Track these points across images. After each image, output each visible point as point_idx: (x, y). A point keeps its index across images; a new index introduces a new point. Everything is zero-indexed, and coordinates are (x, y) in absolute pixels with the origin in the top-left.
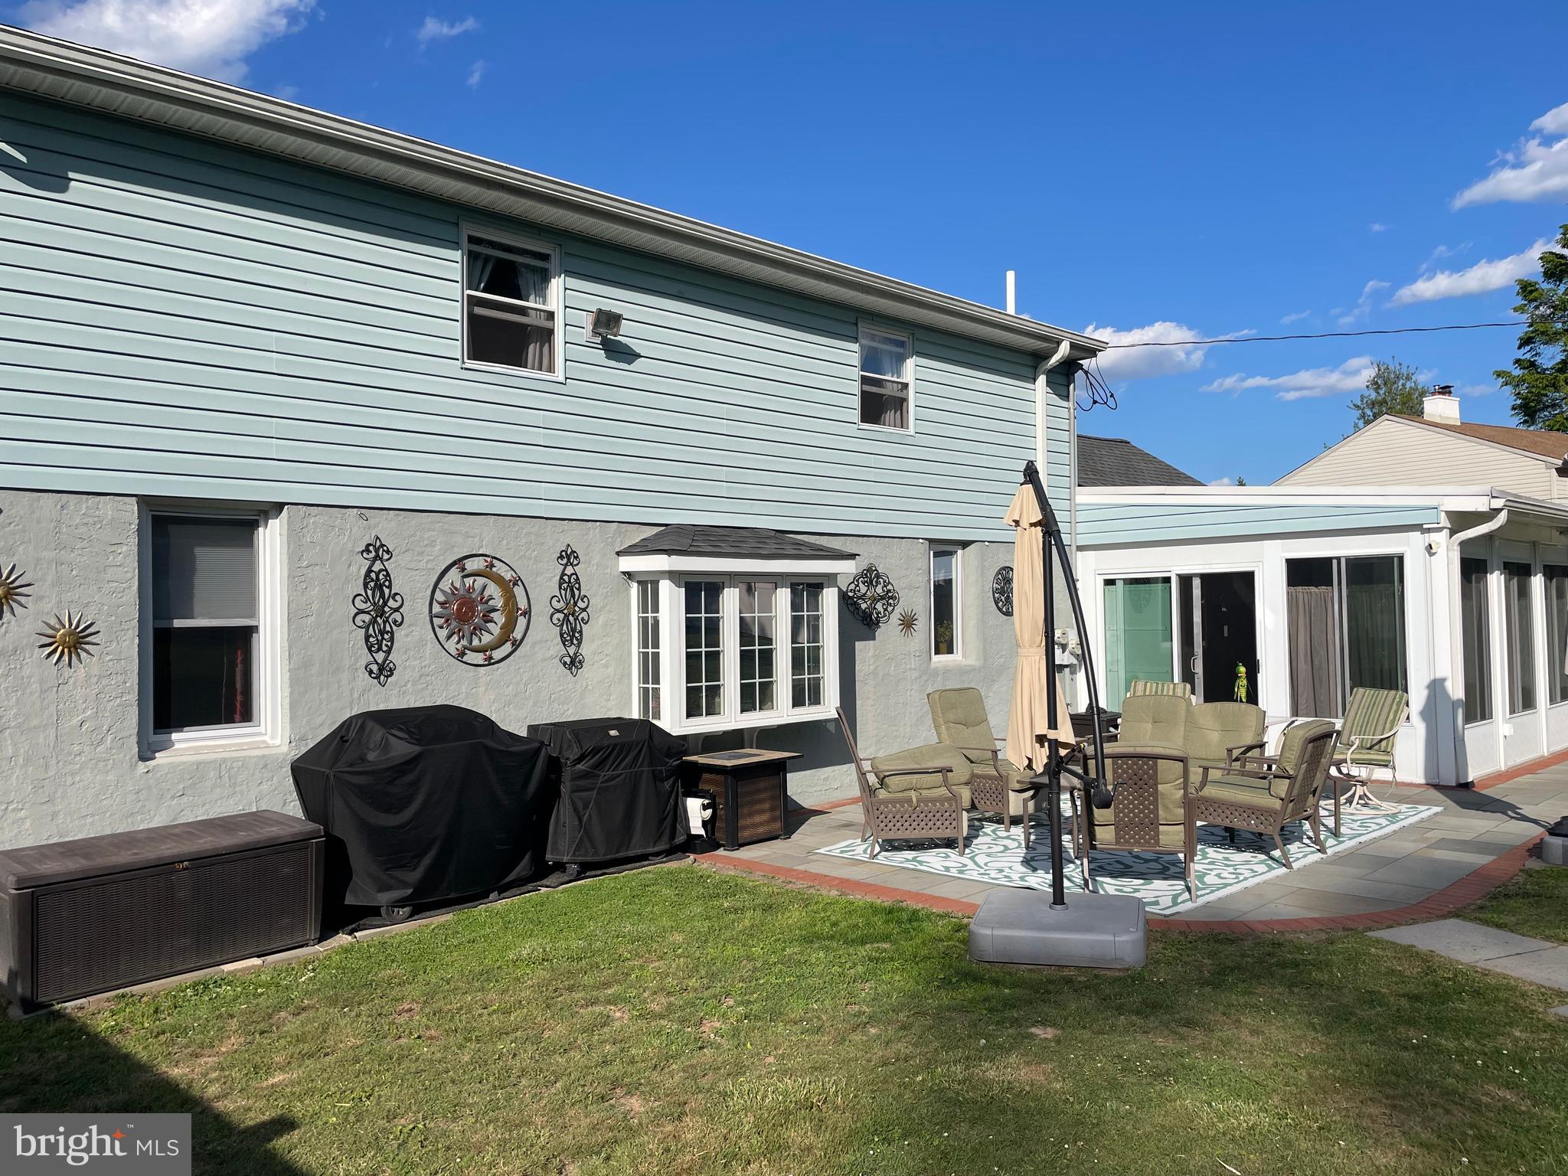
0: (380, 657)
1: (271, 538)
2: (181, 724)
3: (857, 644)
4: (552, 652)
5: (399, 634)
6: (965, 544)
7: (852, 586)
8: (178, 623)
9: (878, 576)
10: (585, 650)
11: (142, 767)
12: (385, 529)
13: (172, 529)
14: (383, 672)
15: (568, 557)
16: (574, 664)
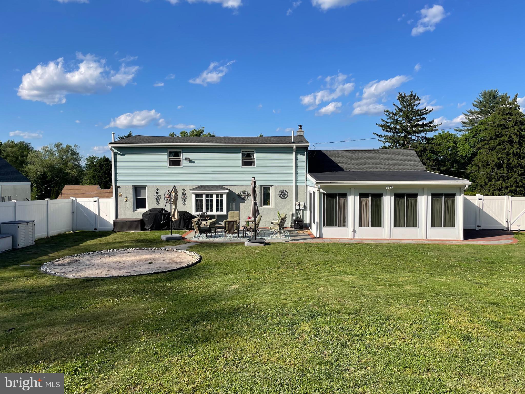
0: (158, 202)
1: (147, 188)
2: (139, 208)
3: (241, 203)
4: (181, 202)
5: (160, 199)
6: (272, 186)
7: (240, 194)
8: (138, 198)
9: (246, 192)
10: (186, 202)
11: (133, 212)
12: (158, 187)
13: (137, 188)
14: (158, 204)
15: (184, 190)
16: (184, 204)
